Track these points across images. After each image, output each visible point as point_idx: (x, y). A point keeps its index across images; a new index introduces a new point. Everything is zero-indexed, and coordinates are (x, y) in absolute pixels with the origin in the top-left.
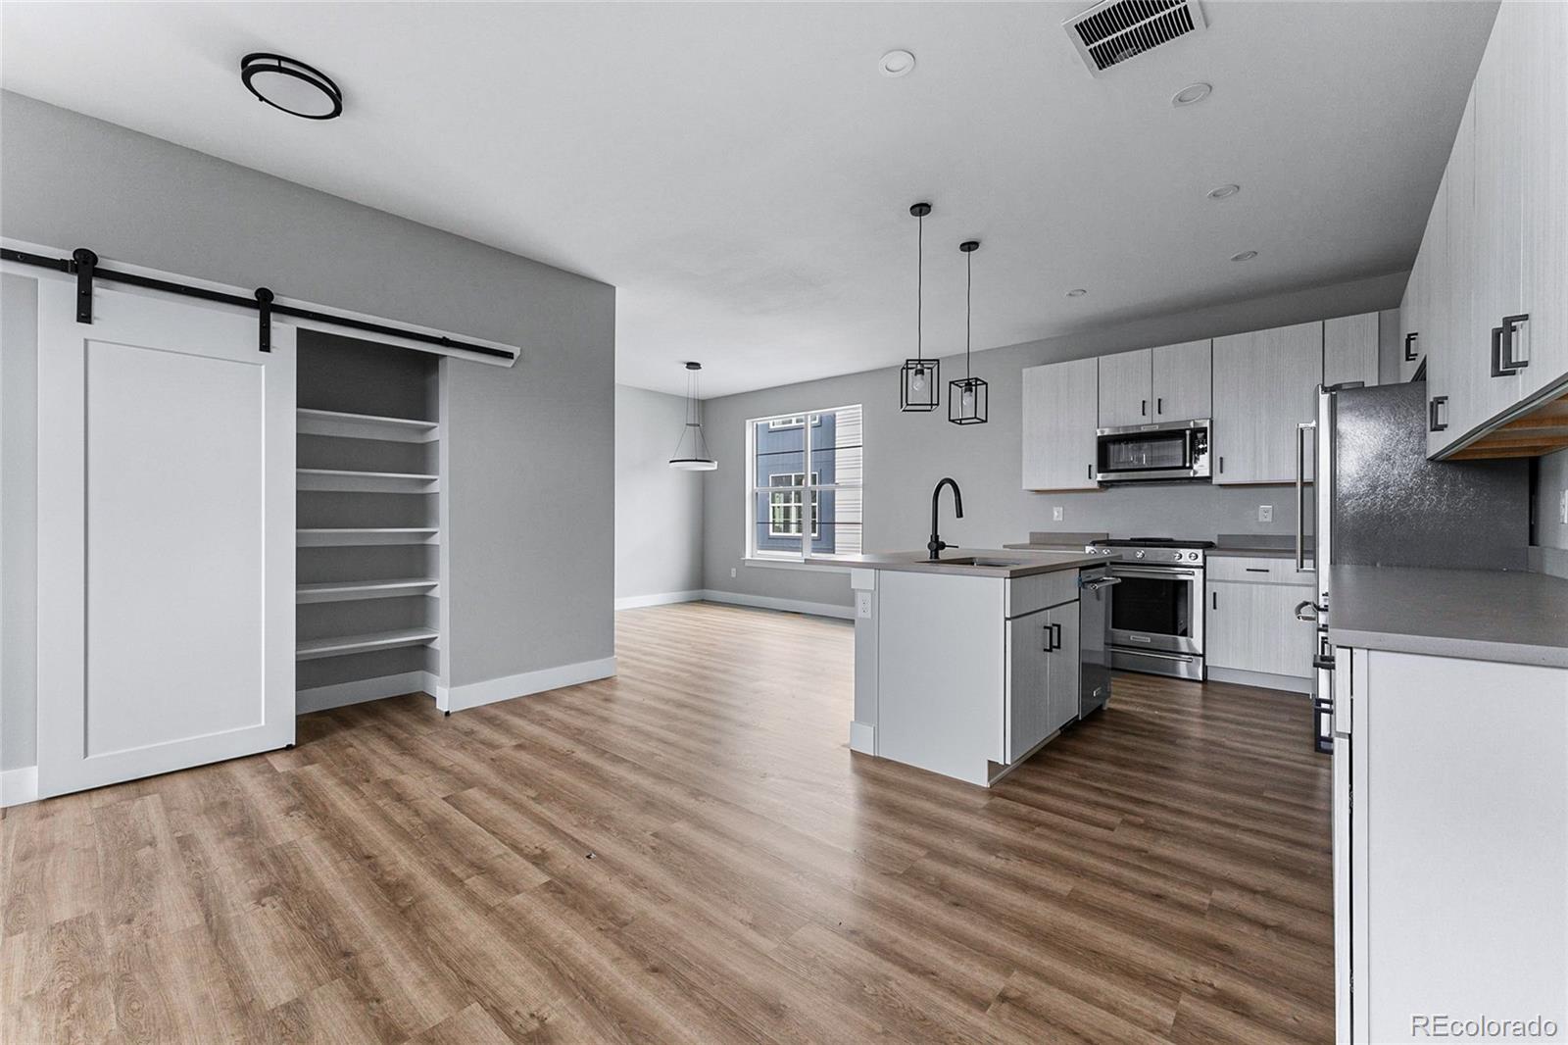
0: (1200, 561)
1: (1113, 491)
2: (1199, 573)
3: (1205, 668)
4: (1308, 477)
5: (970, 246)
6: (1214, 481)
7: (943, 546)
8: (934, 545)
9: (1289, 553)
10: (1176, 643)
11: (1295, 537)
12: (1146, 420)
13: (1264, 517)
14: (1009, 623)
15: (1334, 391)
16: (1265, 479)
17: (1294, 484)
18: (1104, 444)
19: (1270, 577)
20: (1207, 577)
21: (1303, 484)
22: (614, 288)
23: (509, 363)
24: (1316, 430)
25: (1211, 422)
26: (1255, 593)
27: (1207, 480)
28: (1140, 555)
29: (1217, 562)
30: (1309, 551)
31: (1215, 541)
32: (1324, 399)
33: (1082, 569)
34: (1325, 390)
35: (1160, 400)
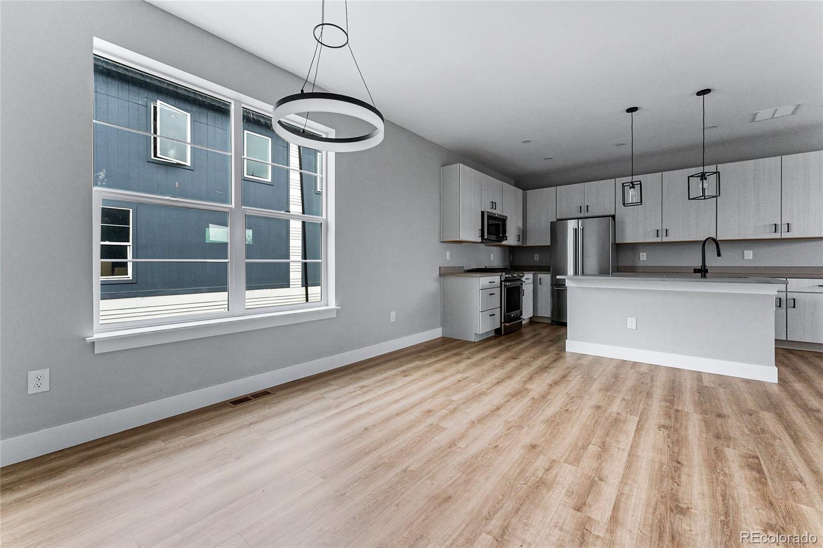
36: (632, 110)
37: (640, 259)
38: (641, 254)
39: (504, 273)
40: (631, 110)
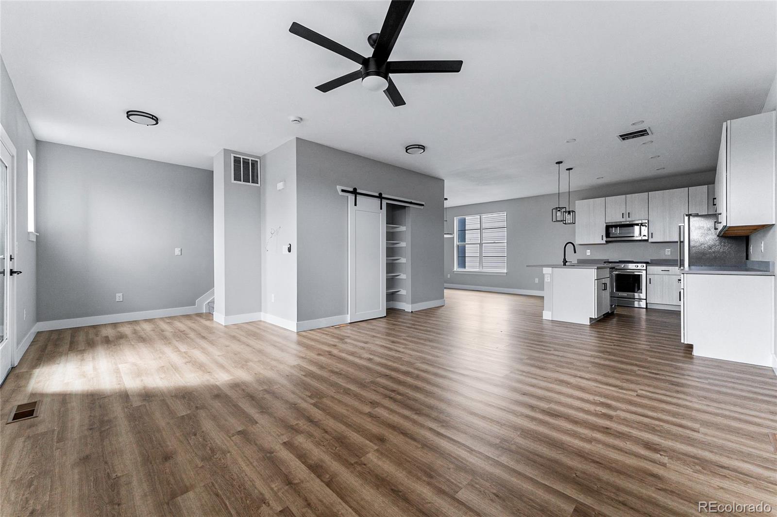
0: (645, 268)
1: (610, 244)
2: (644, 272)
3: (647, 303)
4: (682, 240)
5: (569, 169)
6: (649, 241)
7: (567, 262)
8: (565, 262)
9: (676, 265)
10: (634, 295)
11: (678, 260)
12: (624, 220)
13: (667, 253)
14: (596, 281)
15: (689, 215)
16: (668, 240)
17: (677, 242)
18: (608, 228)
19: (670, 273)
20: (648, 273)
21: (680, 242)
22: (444, 180)
23: (422, 207)
24: (684, 226)
25: (648, 221)
26: (664, 278)
27: (647, 240)
28: (623, 266)
29: (650, 268)
30: (682, 264)
31: (650, 262)
32: (686, 218)
33: (610, 268)
34: (686, 215)
35: (629, 213)
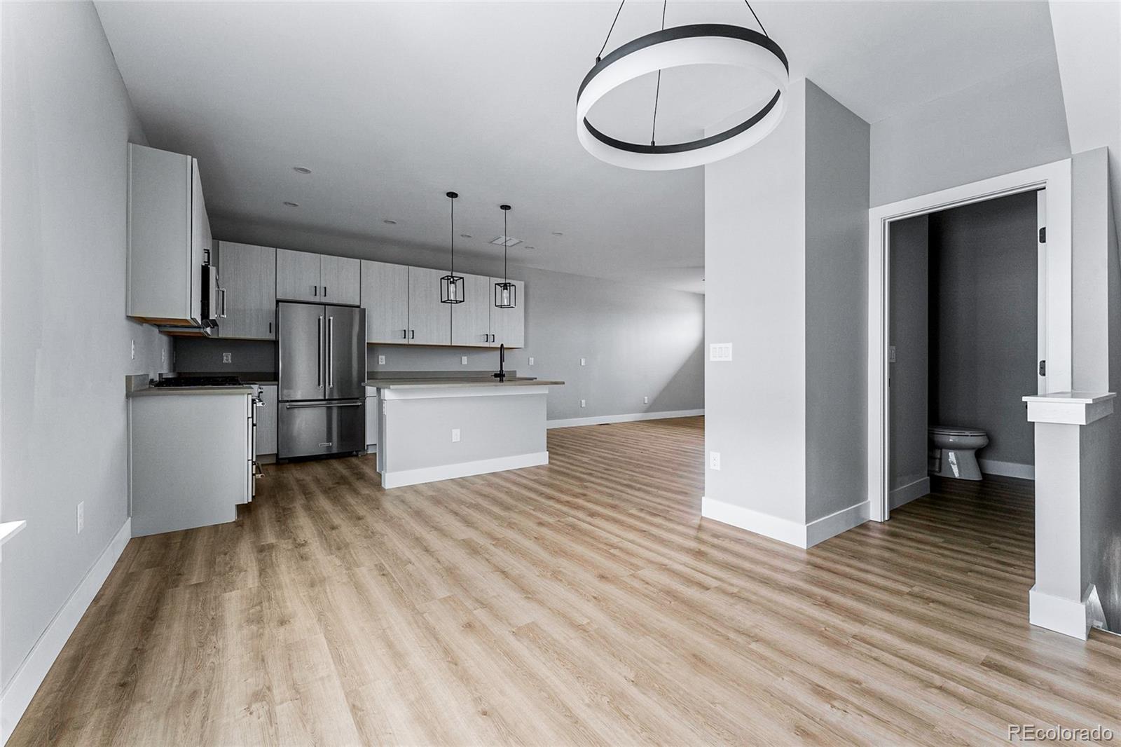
36: (452, 195)
37: (378, 363)
38: (380, 357)
39: (257, 386)
40: (450, 195)
